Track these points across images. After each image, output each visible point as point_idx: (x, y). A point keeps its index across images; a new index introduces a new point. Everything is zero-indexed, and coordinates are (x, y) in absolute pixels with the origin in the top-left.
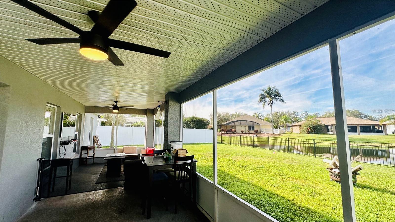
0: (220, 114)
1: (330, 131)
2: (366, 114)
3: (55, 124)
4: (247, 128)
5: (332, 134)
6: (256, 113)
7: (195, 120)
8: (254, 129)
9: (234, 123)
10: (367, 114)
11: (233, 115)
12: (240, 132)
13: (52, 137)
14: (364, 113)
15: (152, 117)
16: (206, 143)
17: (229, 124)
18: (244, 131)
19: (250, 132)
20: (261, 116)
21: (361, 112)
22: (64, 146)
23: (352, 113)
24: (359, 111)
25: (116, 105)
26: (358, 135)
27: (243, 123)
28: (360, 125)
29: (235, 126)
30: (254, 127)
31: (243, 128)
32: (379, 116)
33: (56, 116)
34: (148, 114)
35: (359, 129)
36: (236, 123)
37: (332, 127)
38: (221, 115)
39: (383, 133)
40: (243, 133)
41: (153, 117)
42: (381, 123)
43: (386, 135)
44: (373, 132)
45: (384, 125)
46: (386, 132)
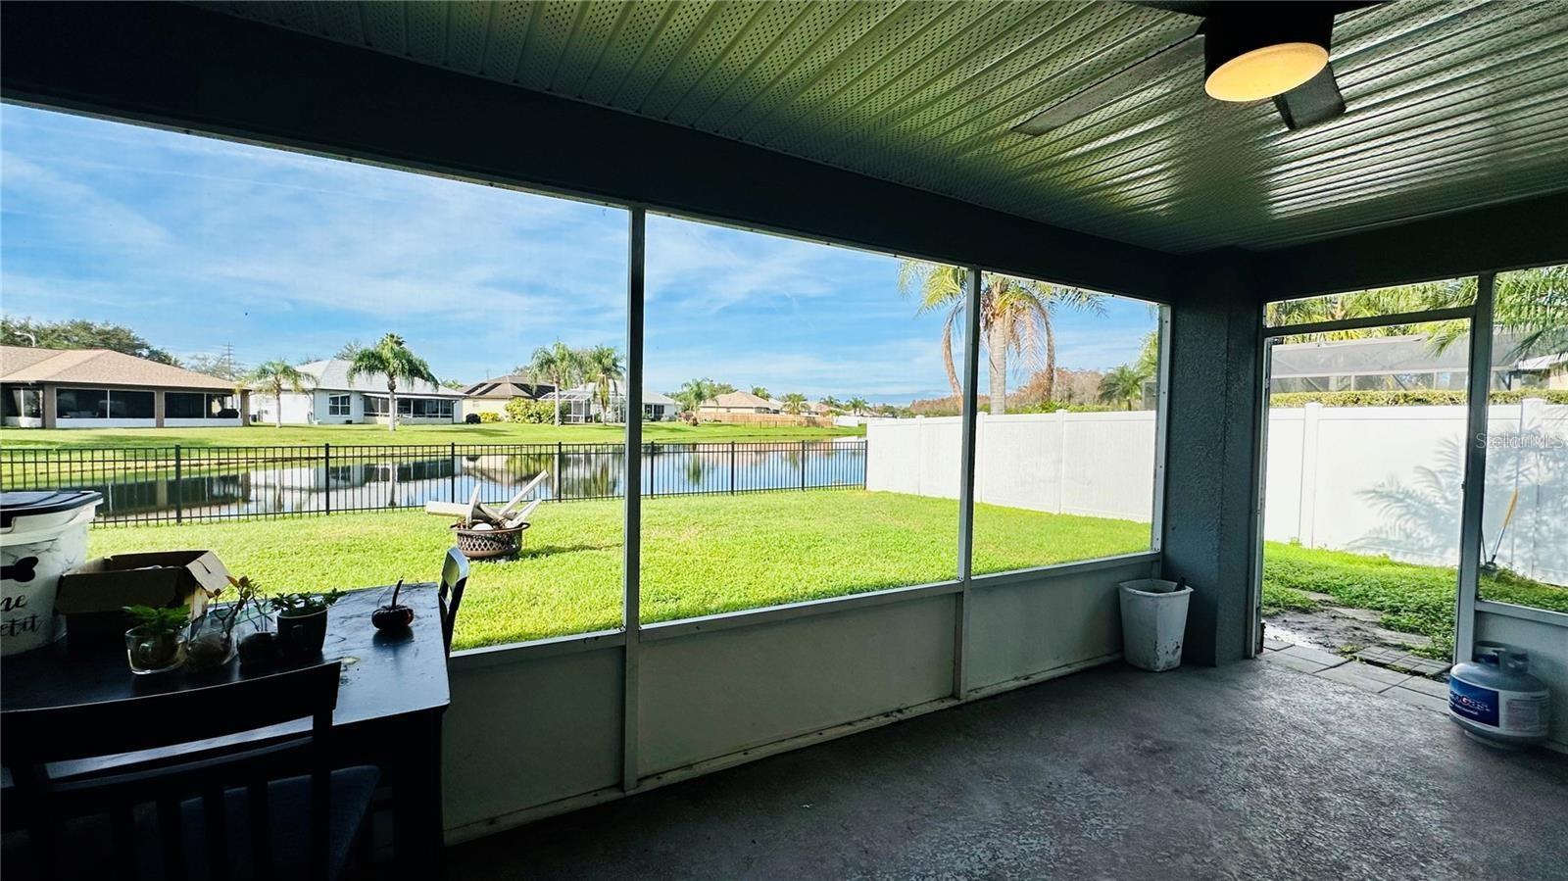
1: (22, 412)
2: (156, 347)
5: (39, 426)
10: (159, 349)
21: (137, 339)
23: (101, 337)
24: (130, 332)
26: (157, 427)
32: (199, 359)
35: (160, 404)
37: (41, 392)
39: (239, 420)
42: (239, 385)
43: (247, 424)
44: (207, 417)
45: (245, 393)
46: (246, 416)
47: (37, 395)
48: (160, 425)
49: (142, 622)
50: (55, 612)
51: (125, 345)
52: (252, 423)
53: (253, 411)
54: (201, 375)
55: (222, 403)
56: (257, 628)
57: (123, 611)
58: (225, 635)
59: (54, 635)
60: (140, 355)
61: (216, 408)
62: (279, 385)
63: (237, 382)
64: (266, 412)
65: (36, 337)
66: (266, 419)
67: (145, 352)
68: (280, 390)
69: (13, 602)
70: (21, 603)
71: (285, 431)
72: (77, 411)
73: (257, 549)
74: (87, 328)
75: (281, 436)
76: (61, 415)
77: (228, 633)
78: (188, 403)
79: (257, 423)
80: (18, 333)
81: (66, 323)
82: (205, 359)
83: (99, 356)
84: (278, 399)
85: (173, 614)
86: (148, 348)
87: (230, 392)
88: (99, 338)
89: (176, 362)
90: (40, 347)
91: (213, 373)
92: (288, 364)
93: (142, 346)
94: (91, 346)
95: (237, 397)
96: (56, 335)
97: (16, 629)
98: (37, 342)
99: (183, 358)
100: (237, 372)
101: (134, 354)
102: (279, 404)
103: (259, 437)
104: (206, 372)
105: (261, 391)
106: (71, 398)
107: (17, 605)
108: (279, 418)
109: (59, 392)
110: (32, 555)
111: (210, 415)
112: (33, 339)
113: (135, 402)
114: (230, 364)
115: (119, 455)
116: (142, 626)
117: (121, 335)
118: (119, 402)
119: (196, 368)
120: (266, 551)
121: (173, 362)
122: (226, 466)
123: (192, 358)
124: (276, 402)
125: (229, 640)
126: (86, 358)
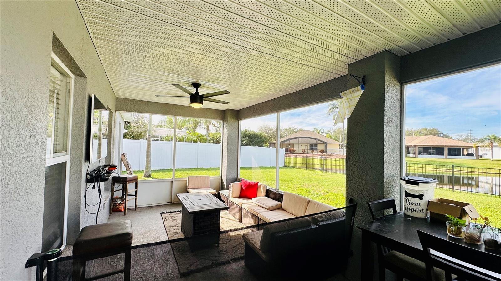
0: (270, 128)
1: (411, 153)
2: (445, 133)
3: (72, 126)
4: (308, 147)
5: (414, 157)
6: (317, 128)
7: (250, 134)
8: (317, 148)
9: (291, 140)
11: (286, 130)
12: (301, 152)
13: (66, 162)
14: (443, 132)
15: (236, 124)
16: (271, 167)
17: (285, 142)
18: (306, 150)
19: (313, 152)
20: (322, 132)
21: (439, 131)
22: (96, 184)
24: (438, 129)
25: (197, 93)
27: (303, 140)
28: (449, 146)
29: (292, 145)
30: (317, 147)
31: (303, 147)
33: (74, 101)
34: (229, 119)
35: (446, 151)
36: (294, 141)
37: (415, 148)
38: (272, 129)
39: (474, 157)
40: (304, 154)
41: (238, 123)
42: (475, 145)
43: (477, 159)
44: (462, 156)
45: (477, 147)
46: (477, 156)
47: (414, 149)
48: (446, 158)
49: (451, 220)
50: (427, 210)
51: (437, 134)
52: (480, 158)
53: (480, 153)
54: (460, 141)
55: (468, 151)
56: (492, 237)
57: (445, 216)
58: (479, 235)
59: (426, 216)
60: (440, 136)
61: (465, 152)
62: (492, 144)
63: (474, 144)
64: (486, 154)
65: (414, 133)
66: (486, 157)
67: (442, 135)
68: (492, 146)
69: (418, 204)
70: (420, 205)
71: (495, 162)
72: (423, 153)
73: (484, 206)
74: (426, 129)
75: (493, 164)
76: (419, 154)
77: (480, 234)
78: (455, 151)
79: (482, 158)
80: (410, 133)
81: (421, 129)
82: (461, 136)
83: (429, 137)
84: (492, 149)
85: (461, 221)
86: (443, 134)
87: (471, 147)
88: (429, 132)
89: (451, 137)
90: (415, 136)
91: (464, 140)
92: (496, 135)
93: (440, 133)
94: (426, 135)
95: (474, 149)
96: (418, 132)
97: (419, 211)
98: (414, 135)
99: (454, 136)
100: (474, 140)
101: (438, 136)
102: (492, 152)
103: (483, 164)
104: (462, 140)
105: (483, 146)
106: (422, 149)
107: (419, 205)
108: (492, 157)
109: (419, 148)
110: (422, 193)
111: (463, 155)
112: (413, 134)
113: (439, 151)
114: (471, 137)
115: (435, 167)
116: (451, 222)
117: (435, 131)
118: (434, 151)
119: (458, 139)
120: (488, 208)
121: (450, 138)
122: (470, 173)
123: (457, 136)
124: (491, 150)
125: (480, 237)
126: (426, 138)
